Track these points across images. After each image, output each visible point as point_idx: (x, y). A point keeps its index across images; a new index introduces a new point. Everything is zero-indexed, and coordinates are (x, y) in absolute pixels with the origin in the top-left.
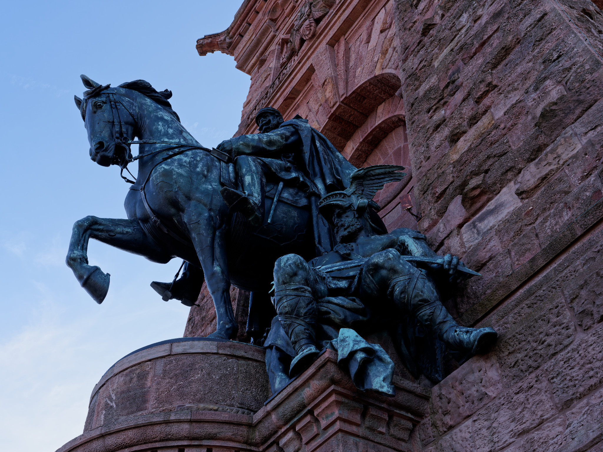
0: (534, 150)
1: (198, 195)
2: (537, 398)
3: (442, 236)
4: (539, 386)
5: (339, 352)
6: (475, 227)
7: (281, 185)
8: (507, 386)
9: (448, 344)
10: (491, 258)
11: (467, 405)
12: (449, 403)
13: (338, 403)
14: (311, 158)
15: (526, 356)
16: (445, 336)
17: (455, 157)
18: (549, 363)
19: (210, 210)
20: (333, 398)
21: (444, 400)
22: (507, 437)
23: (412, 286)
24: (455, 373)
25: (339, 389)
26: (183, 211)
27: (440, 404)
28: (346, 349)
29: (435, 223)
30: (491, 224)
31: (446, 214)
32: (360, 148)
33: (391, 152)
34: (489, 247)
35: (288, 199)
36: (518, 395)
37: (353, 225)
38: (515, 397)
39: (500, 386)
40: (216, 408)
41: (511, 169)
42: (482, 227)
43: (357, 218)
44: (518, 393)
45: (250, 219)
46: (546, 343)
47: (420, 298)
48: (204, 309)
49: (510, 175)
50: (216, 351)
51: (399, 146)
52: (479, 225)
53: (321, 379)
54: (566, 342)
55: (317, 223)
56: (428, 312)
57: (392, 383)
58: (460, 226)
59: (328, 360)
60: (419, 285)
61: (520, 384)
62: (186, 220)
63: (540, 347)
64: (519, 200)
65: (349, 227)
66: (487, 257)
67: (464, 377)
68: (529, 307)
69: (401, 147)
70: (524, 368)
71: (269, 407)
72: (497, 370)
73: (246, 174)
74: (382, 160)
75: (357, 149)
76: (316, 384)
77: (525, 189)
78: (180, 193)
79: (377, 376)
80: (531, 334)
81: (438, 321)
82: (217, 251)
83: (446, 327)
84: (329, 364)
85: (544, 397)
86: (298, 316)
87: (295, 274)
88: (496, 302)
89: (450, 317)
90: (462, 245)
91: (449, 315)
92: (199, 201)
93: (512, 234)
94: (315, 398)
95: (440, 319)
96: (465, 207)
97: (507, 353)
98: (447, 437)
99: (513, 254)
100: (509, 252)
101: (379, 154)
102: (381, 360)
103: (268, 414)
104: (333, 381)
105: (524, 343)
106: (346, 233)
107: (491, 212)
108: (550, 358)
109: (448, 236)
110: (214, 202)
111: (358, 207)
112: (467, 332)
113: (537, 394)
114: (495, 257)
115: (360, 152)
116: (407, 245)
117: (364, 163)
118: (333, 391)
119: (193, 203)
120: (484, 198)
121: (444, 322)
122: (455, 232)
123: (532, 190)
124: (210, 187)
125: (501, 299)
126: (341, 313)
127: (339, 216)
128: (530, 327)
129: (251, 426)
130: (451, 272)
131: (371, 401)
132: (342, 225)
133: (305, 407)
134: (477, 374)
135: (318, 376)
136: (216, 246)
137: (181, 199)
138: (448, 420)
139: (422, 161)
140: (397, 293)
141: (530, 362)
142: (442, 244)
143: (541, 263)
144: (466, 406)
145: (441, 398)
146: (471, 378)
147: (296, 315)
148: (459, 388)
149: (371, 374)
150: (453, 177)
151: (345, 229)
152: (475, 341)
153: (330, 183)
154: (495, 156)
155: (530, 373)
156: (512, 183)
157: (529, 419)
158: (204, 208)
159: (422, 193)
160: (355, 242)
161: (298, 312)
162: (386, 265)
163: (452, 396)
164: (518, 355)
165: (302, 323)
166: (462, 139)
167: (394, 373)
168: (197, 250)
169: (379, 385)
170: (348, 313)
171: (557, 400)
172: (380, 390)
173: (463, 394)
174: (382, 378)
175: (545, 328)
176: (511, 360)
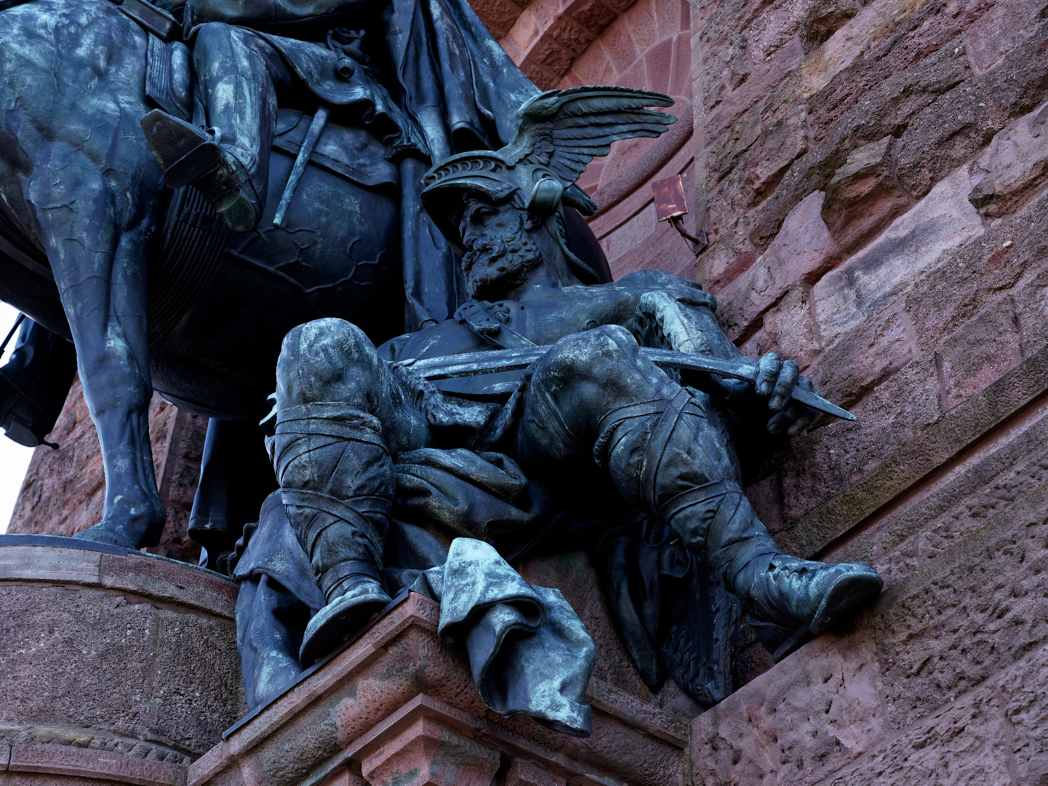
0: (1031, 84)
1: (75, 127)
2: (972, 762)
3: (760, 302)
4: (980, 730)
5: (446, 604)
6: (852, 282)
7: (321, 117)
8: (896, 724)
9: (748, 602)
10: (885, 375)
12: (735, 762)
13: (428, 744)
14: (412, 48)
15: (954, 647)
16: (741, 578)
17: (818, 83)
18: (1012, 670)
19: (108, 173)
20: (418, 729)
21: (724, 754)
23: (663, 435)
24: (758, 682)
25: (436, 705)
26: (27, 168)
27: (711, 764)
28: (464, 597)
29: (743, 263)
30: (896, 280)
31: (777, 241)
32: (555, 34)
33: (641, 52)
34: (884, 342)
35: (336, 161)
36: (922, 752)
37: (514, 251)
38: (914, 757)
39: (876, 724)
40: (83, 738)
41: (963, 131)
42: (872, 286)
43: (529, 231)
44: (922, 746)
45: (222, 209)
46: (1009, 616)
47: (683, 470)
48: (71, 459)
49: (959, 149)
50: (94, 579)
51: (666, 38)
52: (863, 278)
53: (388, 676)
55: (416, 237)
56: (701, 508)
57: (584, 698)
58: (813, 278)
59: (413, 625)
60: (684, 432)
61: (929, 722)
62: (33, 197)
63: (992, 626)
64: (978, 220)
65: (502, 255)
66: (877, 369)
67: (783, 695)
68: (974, 515)
69: (670, 40)
70: (945, 678)
71: (236, 745)
72: (873, 680)
73: (219, 79)
74: (615, 72)
75: (547, 36)
76: (373, 688)
77: (998, 189)
78: (22, 116)
79: (544, 677)
80: (973, 590)
81: (726, 536)
82: (121, 294)
83: (746, 553)
84: (413, 635)
85: (988, 759)
86: (337, 495)
87: (338, 377)
88: (889, 496)
89: (759, 528)
90: (813, 331)
91: (760, 524)
92: (77, 145)
93: (949, 311)
94: (367, 727)
95: (732, 530)
96: (829, 225)
97: (903, 636)
99: (946, 365)
100: (937, 360)
101: (608, 56)
102: (559, 632)
103: (232, 764)
104: (420, 684)
105: (950, 612)
106: (492, 271)
107: (899, 246)
108: (1016, 657)
109: (775, 304)
110: (122, 150)
111: (533, 203)
112: (802, 571)
113: (971, 750)
114: (897, 370)
115: (555, 46)
116: (662, 320)
117: (563, 76)
118: (420, 711)
119: (58, 147)
120: (885, 205)
121: (742, 540)
122: (796, 294)
123: (1014, 193)
124: (111, 106)
125: (904, 486)
126: (460, 497)
127: (478, 220)
128: (971, 570)
130: (774, 403)
131: (523, 744)
132: (485, 250)
133: (336, 749)
134: (818, 688)
135: (381, 667)
136: (119, 278)
137: (24, 134)
139: (723, 87)
140: (620, 448)
141: (964, 665)
142: (757, 323)
143: (1019, 396)
144: (781, 774)
145: (715, 748)
146: (802, 697)
147: (332, 492)
148: (768, 722)
149: (529, 669)
150: (806, 138)
151: (493, 260)
152: (820, 596)
153: (461, 125)
154: (924, 90)
155: (960, 693)
156: (963, 171)
158: (91, 165)
159: (717, 176)
160: (517, 299)
161: (340, 483)
162: (597, 370)
163: (747, 745)
164: (933, 643)
165: (348, 515)
166: (839, 34)
167: (592, 669)
168: (62, 286)
169: (547, 701)
170: (479, 496)
171: (1022, 770)
172: (551, 715)
173: (776, 740)
174: (557, 684)
175: (1011, 574)
176: (914, 655)
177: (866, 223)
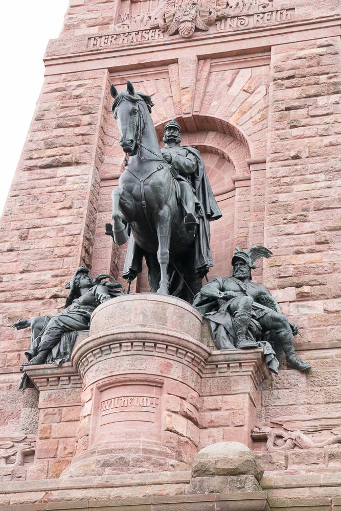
0: (337, 294)
2: (318, 396)
4: (320, 393)
6: (297, 307)
8: (307, 386)
10: (302, 328)
11: (288, 385)
13: (254, 366)
15: (318, 381)
17: (295, 262)
20: (254, 364)
22: (302, 402)
25: (257, 362)
27: (275, 379)
29: (274, 289)
30: (306, 313)
31: (284, 290)
34: (303, 323)
39: (304, 385)
42: (301, 310)
43: (249, 271)
44: (311, 391)
46: (327, 381)
47: (289, 341)
49: (322, 297)
52: (300, 308)
53: (254, 356)
54: (335, 384)
56: (289, 347)
58: (290, 302)
61: (313, 388)
63: (325, 381)
64: (323, 312)
67: (290, 375)
70: (316, 384)
71: (223, 353)
72: (305, 379)
76: (252, 356)
77: (328, 309)
78: (164, 199)
80: (323, 375)
84: (260, 353)
85: (321, 396)
90: (289, 312)
94: (246, 360)
96: (297, 296)
97: (311, 376)
98: (276, 391)
99: (314, 333)
100: (312, 331)
103: (221, 354)
104: (257, 358)
105: (319, 376)
107: (308, 307)
108: (327, 386)
109: (283, 302)
112: (302, 362)
114: (305, 328)
118: (255, 362)
120: (308, 298)
122: (287, 303)
123: (331, 312)
126: (255, 328)
129: (210, 354)
133: (239, 360)
134: (296, 376)
135: (254, 354)
137: (164, 202)
138: (278, 385)
140: (282, 334)
141: (319, 384)
143: (327, 346)
146: (293, 376)
148: (287, 377)
149: (273, 363)
155: (318, 387)
156: (323, 302)
157: (313, 401)
162: (283, 322)
164: (315, 379)
165: (246, 327)
166: (301, 255)
171: (325, 400)
173: (287, 380)
176: (312, 379)
177: (303, 299)
